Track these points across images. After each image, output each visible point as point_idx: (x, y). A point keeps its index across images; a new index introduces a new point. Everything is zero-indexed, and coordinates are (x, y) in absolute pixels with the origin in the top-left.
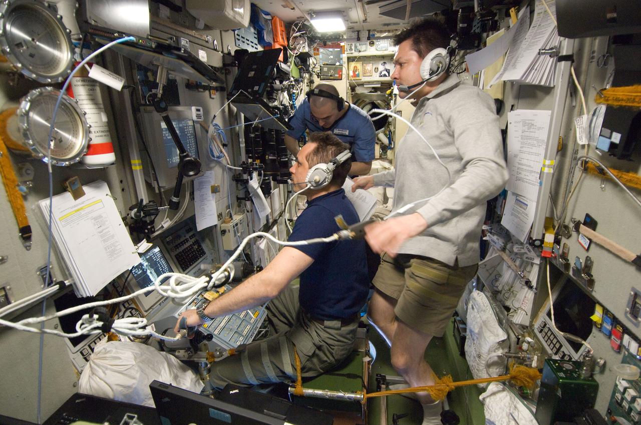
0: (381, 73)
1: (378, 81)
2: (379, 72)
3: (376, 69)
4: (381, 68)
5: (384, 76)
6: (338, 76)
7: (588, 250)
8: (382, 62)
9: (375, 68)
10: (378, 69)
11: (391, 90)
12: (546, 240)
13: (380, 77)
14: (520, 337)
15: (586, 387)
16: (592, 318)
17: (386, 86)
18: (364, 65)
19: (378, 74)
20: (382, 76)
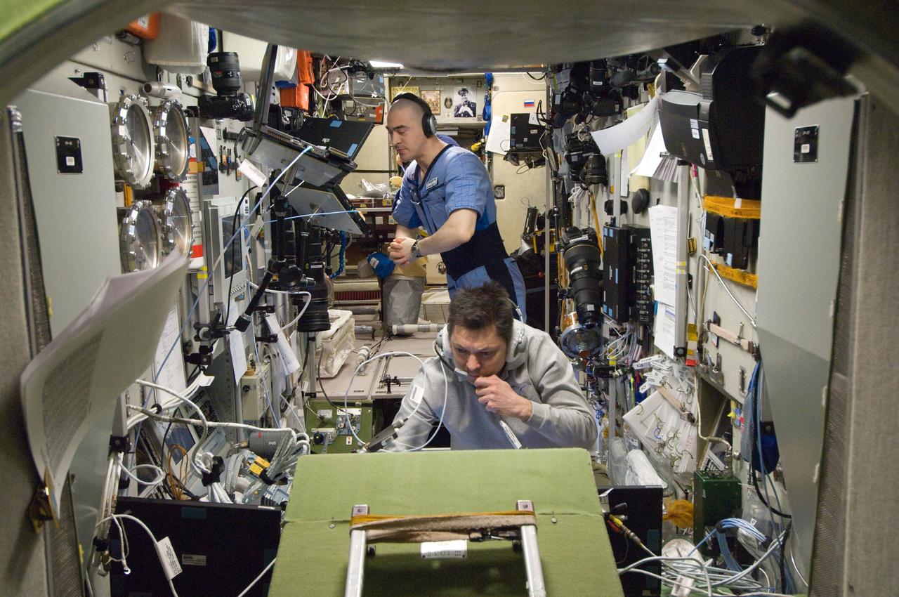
0: (458, 109)
1: (452, 125)
2: (453, 107)
3: (449, 102)
4: (457, 99)
5: (464, 116)
6: (375, 116)
7: (717, 346)
8: (460, 88)
9: (446, 100)
10: (451, 100)
11: (479, 144)
12: (689, 347)
13: (456, 116)
14: (688, 491)
15: (729, 485)
16: (729, 415)
17: (469, 134)
18: (423, 92)
19: (452, 111)
20: (460, 116)
